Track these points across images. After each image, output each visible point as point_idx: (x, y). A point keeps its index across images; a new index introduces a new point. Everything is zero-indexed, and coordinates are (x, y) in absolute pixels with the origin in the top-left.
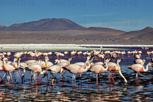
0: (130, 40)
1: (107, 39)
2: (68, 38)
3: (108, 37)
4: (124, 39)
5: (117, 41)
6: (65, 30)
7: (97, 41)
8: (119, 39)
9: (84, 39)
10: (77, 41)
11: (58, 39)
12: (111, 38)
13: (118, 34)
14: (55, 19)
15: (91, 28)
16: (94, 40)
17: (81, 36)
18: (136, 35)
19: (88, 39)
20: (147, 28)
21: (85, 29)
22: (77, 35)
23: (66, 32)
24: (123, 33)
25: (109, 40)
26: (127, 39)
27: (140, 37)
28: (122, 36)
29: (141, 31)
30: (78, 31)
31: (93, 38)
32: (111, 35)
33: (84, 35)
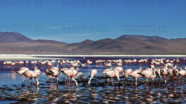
0: (72, 50)
1: (53, 50)
2: (19, 49)
3: (53, 48)
4: (67, 50)
5: (61, 51)
6: (16, 42)
7: (44, 51)
8: (62, 50)
9: (33, 50)
10: (27, 51)
11: (9, 50)
12: (56, 49)
13: (61, 46)
14: (7, 32)
15: (38, 41)
16: (41, 51)
17: (29, 47)
18: (78, 46)
19: (36, 49)
20: (87, 40)
21: (33, 41)
22: (26, 46)
23: (16, 44)
24: (66, 45)
25: (54, 51)
26: (69, 50)
27: (81, 48)
28: (65, 47)
29: (81, 43)
30: (27, 43)
31: (40, 49)
32: (56, 47)
33: (32, 47)
